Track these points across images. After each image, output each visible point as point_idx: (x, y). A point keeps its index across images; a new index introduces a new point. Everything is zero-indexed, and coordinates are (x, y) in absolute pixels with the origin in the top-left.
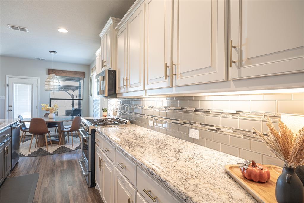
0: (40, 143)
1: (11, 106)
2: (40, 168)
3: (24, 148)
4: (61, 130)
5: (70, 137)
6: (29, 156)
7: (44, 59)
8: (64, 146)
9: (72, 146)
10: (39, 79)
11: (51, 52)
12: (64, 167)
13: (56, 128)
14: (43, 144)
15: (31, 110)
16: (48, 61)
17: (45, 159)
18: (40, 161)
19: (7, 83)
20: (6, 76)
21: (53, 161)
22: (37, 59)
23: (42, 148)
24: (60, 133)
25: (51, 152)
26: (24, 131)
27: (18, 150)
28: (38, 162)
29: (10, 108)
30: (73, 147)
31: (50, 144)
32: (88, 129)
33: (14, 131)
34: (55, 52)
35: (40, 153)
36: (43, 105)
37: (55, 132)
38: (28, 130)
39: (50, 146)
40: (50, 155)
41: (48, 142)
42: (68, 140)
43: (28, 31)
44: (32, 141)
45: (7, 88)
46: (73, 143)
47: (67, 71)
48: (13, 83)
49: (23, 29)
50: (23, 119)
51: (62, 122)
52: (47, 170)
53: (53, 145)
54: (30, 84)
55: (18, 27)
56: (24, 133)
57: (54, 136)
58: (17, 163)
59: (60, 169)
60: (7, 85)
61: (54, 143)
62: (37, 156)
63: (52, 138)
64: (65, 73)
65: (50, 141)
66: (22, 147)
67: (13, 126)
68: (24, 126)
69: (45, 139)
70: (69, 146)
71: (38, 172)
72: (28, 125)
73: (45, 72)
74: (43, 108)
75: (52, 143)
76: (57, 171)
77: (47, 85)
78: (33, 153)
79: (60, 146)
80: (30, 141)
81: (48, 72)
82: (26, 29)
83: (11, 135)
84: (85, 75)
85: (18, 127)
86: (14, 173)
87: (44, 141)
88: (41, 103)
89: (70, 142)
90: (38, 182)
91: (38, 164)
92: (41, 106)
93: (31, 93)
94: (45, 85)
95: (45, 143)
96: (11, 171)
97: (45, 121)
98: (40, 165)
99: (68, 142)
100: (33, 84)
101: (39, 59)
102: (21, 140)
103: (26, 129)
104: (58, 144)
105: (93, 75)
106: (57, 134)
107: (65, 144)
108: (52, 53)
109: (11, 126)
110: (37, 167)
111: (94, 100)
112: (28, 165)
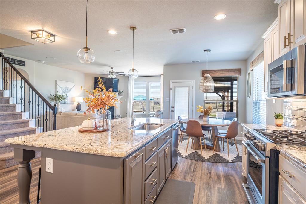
0: (195, 145)
1: (173, 107)
2: (196, 176)
3: (182, 147)
4: (216, 135)
5: (225, 144)
6: (186, 157)
7: (198, 62)
8: (218, 153)
9: (227, 155)
10: (194, 81)
11: (205, 51)
12: (221, 184)
13: (209, 131)
14: (198, 147)
15: (187, 111)
16: (202, 63)
17: (200, 166)
18: (196, 166)
19: (171, 87)
20: (171, 81)
21: (209, 172)
22: (193, 62)
23: (198, 151)
24: (214, 138)
25: (206, 158)
26: (182, 131)
27: (177, 148)
28: (194, 167)
29: (173, 109)
30: (229, 158)
31: (205, 148)
32: (263, 148)
33: (174, 132)
34: (210, 50)
35: (195, 157)
36: (198, 106)
37: (208, 135)
38: (186, 131)
39: (204, 150)
40: (205, 161)
41: (202, 146)
42: (222, 147)
43: (185, 31)
44: (189, 140)
45: (171, 91)
46: (229, 152)
47: (220, 70)
48: (175, 87)
49: (181, 31)
50: (181, 119)
51: (217, 126)
52: (203, 182)
53: (207, 149)
54: (187, 87)
55: (178, 29)
56: (182, 133)
57: (207, 139)
58: (177, 163)
59: (217, 186)
60: (171, 89)
61: (208, 148)
62: (193, 160)
63: (207, 142)
64: (219, 73)
65: (204, 145)
66: (180, 146)
67: (173, 128)
68: (182, 126)
69: (200, 142)
70: (224, 155)
71: (194, 182)
72: (185, 126)
73: (199, 74)
74: (198, 109)
75: (207, 148)
76: (214, 187)
77: (201, 86)
78: (189, 155)
79: (214, 153)
80: (187, 141)
81: (202, 74)
82: (184, 29)
83: (171, 136)
84: (240, 72)
85: (176, 128)
86: (173, 174)
87: (199, 143)
88: (196, 105)
89: (224, 149)
90: (194, 197)
91: (194, 170)
92: (196, 108)
93: (188, 96)
94: (200, 86)
95: (200, 146)
96: (171, 172)
97: (200, 124)
98: (196, 173)
99: (222, 149)
100: (189, 87)
101: (195, 62)
102: (180, 139)
103: (184, 129)
104: (213, 150)
105: (252, 70)
106: (210, 137)
107: (219, 151)
108: (206, 53)
109: (171, 127)
110: (193, 175)
111: (254, 101)
112: (185, 168)
